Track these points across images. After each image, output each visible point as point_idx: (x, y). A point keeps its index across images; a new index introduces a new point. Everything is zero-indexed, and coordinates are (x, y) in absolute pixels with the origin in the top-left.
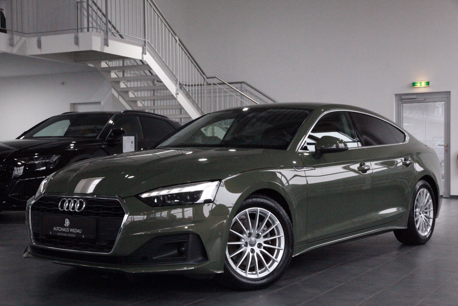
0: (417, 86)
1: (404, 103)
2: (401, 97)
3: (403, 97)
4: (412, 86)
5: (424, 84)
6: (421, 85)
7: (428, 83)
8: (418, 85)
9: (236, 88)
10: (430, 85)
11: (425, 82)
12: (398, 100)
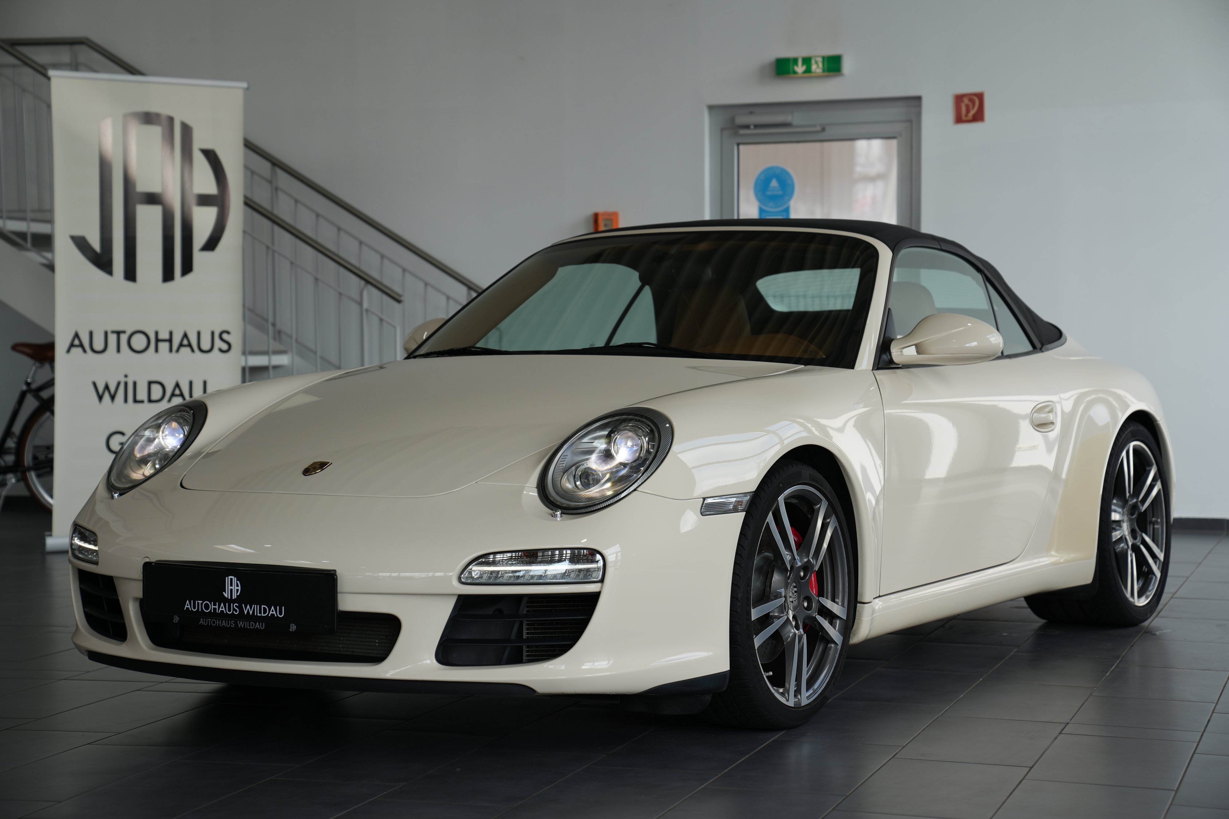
0: (794, 73)
1: (743, 144)
2: (732, 119)
3: (741, 120)
4: (775, 73)
5: (818, 67)
6: (808, 71)
7: (834, 63)
8: (796, 68)
10: (843, 71)
11: (824, 59)
12: (722, 130)
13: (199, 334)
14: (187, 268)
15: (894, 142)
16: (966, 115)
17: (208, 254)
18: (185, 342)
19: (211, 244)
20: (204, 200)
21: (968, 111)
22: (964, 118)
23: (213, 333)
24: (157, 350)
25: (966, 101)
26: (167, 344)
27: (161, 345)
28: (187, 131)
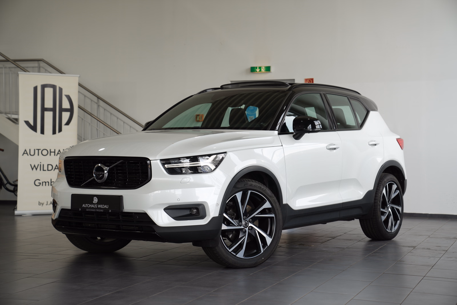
14: (60, 130)
17: (67, 126)
19: (68, 124)
20: (66, 110)
24: (50, 155)
26: (54, 153)
27: (52, 153)
28: (61, 90)
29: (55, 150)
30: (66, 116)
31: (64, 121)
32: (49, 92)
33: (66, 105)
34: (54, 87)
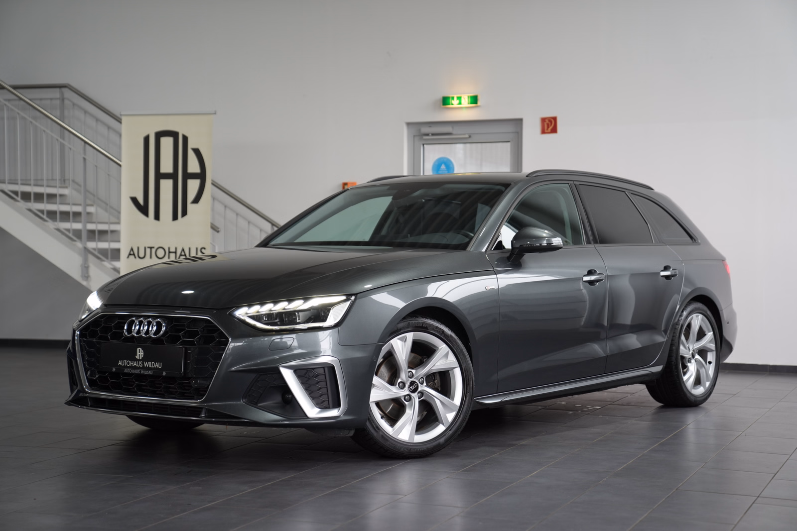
0: (452, 104)
1: (426, 144)
2: (420, 130)
3: (425, 130)
4: (441, 104)
5: (465, 102)
6: (460, 103)
7: (475, 100)
8: (453, 102)
9: (30, 100)
10: (479, 103)
11: (468, 97)
12: (414, 136)
13: (190, 249)
14: (184, 213)
15: (509, 144)
16: (547, 129)
17: (195, 205)
18: (183, 253)
19: (196, 200)
20: (194, 176)
21: (548, 127)
22: (546, 131)
23: (197, 249)
24: (169, 258)
25: (547, 121)
26: (174, 254)
27: (171, 254)
28: (185, 139)
29: (176, 249)
30: (193, 186)
31: (191, 196)
32: (167, 143)
33: (193, 166)
34: (174, 134)
